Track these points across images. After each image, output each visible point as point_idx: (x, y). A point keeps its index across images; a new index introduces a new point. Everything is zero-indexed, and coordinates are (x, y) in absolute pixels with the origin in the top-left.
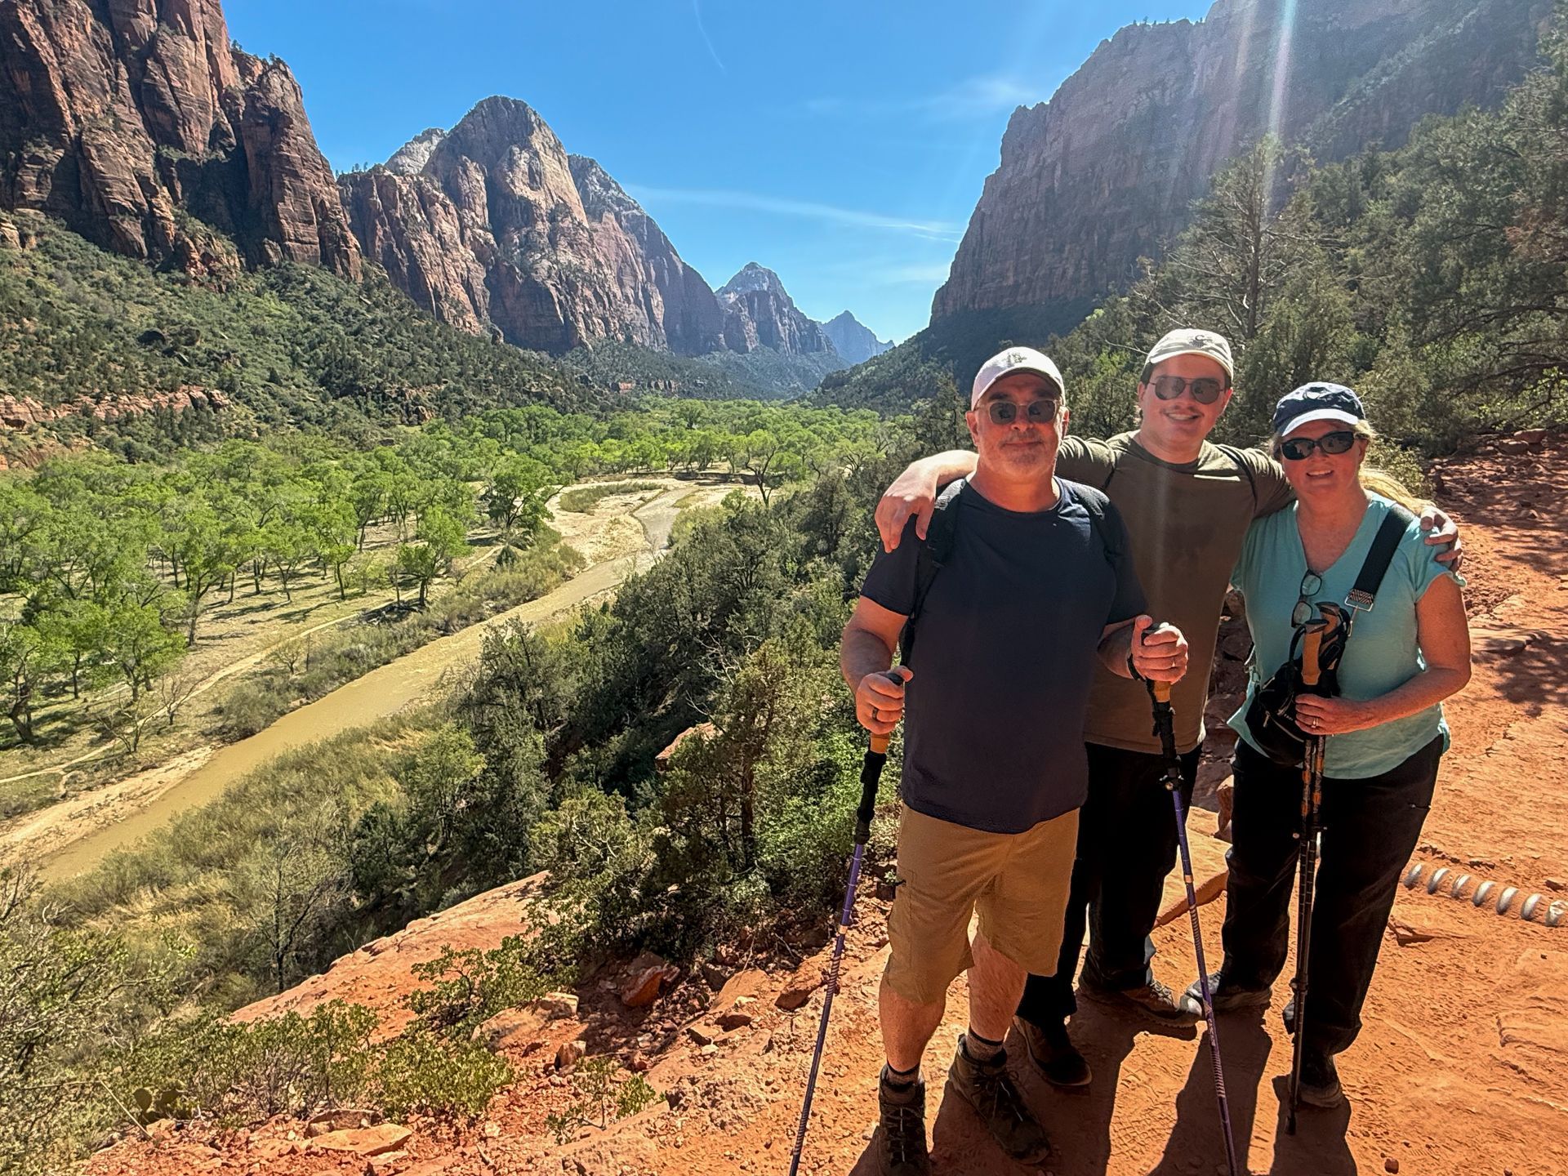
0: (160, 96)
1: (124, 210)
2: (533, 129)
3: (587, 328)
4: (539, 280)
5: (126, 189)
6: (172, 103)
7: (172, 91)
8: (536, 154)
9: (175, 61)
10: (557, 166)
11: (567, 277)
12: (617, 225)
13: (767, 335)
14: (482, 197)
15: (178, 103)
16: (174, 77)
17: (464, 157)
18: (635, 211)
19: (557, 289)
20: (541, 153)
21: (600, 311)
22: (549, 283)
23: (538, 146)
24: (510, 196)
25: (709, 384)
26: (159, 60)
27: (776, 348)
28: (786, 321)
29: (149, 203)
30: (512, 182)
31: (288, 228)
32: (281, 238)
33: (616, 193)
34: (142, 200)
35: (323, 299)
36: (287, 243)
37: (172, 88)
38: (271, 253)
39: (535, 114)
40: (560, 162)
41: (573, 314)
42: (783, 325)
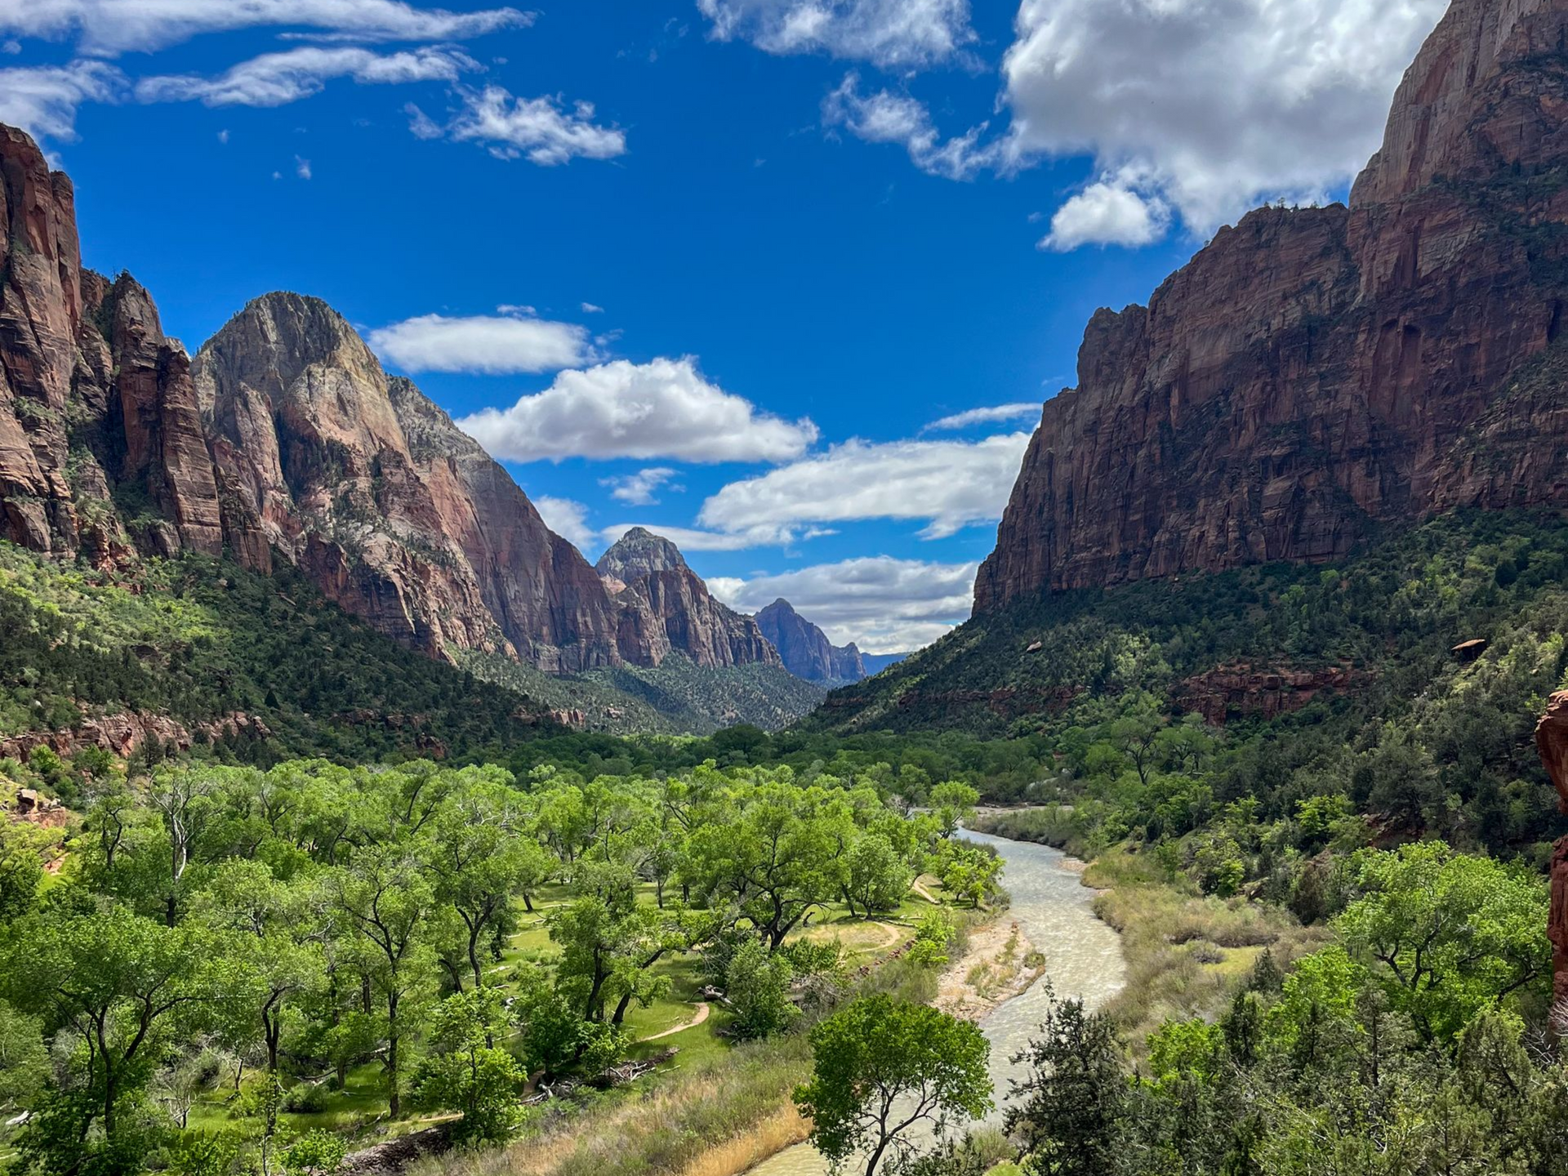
0: (20, 334)
1: (21, 490)
2: (337, 339)
3: (446, 634)
4: (374, 564)
5: (23, 462)
6: (34, 344)
7: (33, 328)
8: (347, 374)
9: (33, 286)
10: (373, 392)
11: (414, 558)
12: (452, 477)
13: (680, 635)
14: (271, 444)
15: (39, 343)
16: (33, 310)
17: (243, 384)
18: (475, 455)
19: (402, 577)
20: (354, 375)
21: (459, 607)
22: (389, 568)
23: (347, 365)
24: (311, 440)
25: (627, 713)
26: (17, 288)
27: (695, 656)
28: (708, 616)
29: (48, 479)
30: (315, 418)
31: (186, 506)
32: (177, 516)
33: (445, 428)
34: (39, 476)
35: (247, 600)
36: (186, 525)
37: (32, 322)
38: (167, 538)
39: (339, 316)
40: (378, 387)
41: (425, 612)
42: (705, 623)
